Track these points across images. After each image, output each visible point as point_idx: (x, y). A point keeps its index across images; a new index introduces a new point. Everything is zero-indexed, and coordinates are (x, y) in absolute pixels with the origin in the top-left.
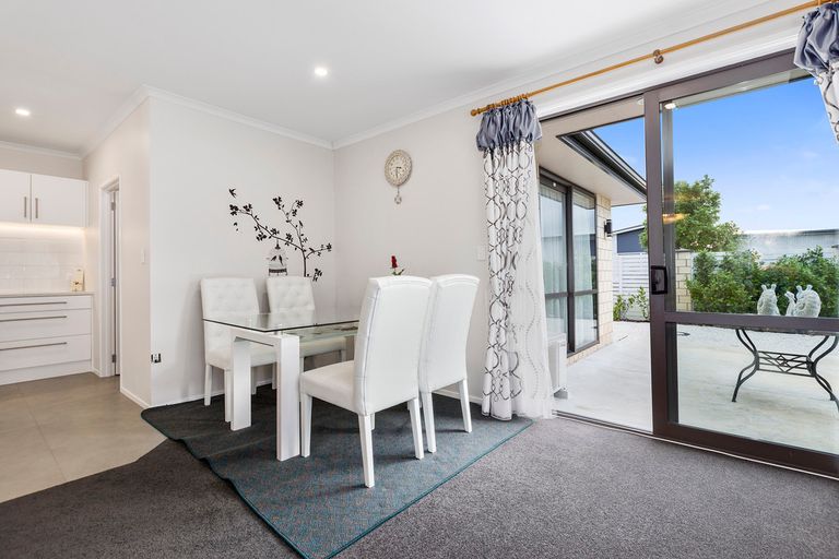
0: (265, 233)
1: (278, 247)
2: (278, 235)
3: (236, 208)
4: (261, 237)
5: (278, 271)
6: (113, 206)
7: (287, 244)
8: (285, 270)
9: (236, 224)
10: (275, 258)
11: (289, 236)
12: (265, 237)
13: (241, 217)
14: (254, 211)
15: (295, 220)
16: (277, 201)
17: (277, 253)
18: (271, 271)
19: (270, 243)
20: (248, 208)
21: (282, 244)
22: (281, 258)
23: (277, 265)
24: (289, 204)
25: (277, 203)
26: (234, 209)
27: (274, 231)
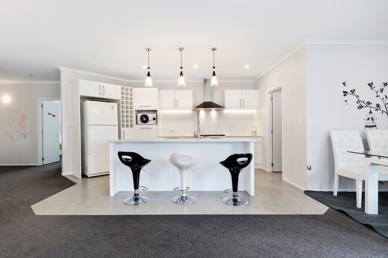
0: (363, 104)
1: (371, 112)
2: (371, 105)
3: (346, 92)
4: (361, 107)
5: (371, 127)
6: (272, 98)
7: (377, 110)
8: (375, 126)
9: (346, 101)
10: (369, 119)
11: (378, 105)
12: (363, 107)
13: (349, 97)
14: (356, 93)
15: (382, 95)
16: (370, 85)
17: (370, 116)
18: (366, 126)
19: (366, 110)
20: (353, 91)
21: (373, 110)
22: (372, 119)
23: (370, 123)
24: (378, 85)
25: (371, 86)
26: (345, 93)
27: (369, 103)
